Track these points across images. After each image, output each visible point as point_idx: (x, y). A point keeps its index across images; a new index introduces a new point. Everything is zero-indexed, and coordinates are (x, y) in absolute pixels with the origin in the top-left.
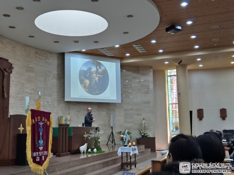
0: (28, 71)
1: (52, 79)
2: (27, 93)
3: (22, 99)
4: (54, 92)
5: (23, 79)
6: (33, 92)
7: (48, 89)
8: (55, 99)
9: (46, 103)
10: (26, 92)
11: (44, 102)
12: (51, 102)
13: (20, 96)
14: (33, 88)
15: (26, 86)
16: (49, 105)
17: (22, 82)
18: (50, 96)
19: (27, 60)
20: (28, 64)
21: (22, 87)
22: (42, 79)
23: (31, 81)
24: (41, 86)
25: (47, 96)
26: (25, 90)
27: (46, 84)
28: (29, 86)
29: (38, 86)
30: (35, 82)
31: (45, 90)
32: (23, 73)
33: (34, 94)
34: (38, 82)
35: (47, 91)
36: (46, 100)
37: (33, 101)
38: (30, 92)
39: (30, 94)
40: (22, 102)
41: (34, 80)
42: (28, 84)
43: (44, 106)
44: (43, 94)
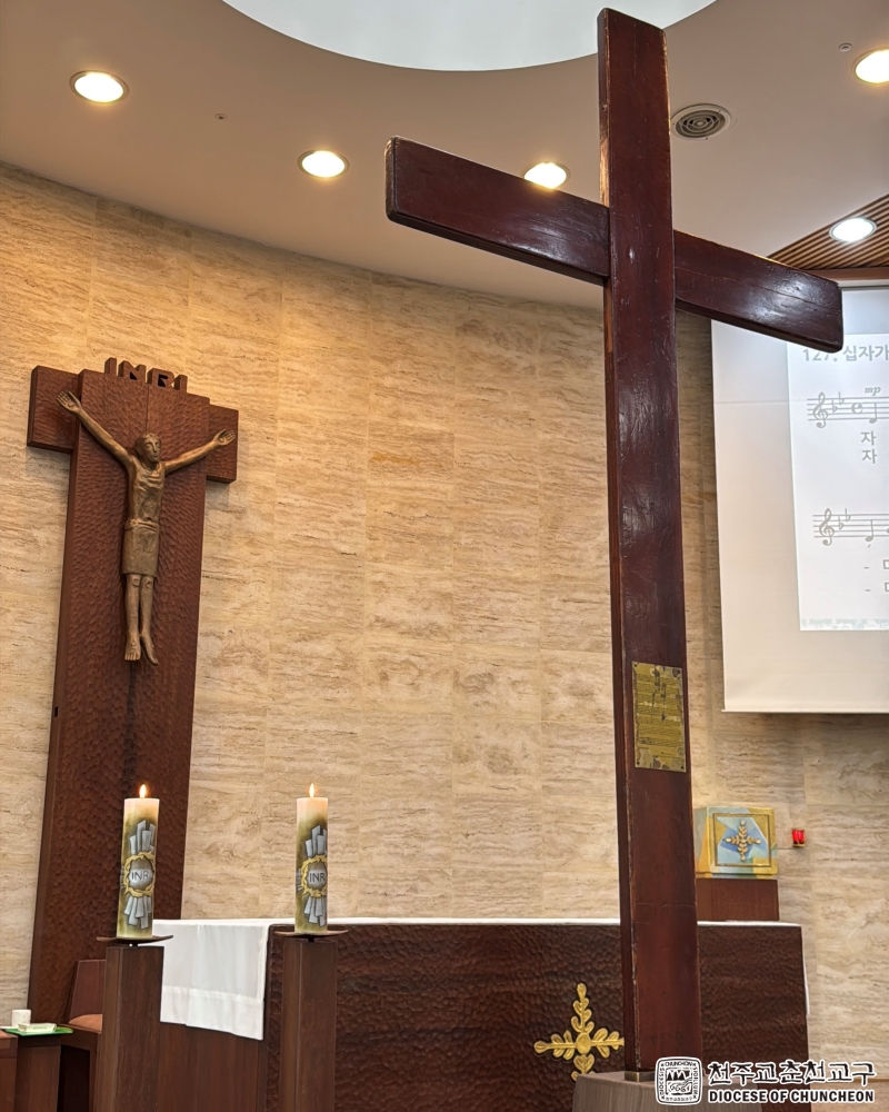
0: (395, 459)
2: (389, 625)
3: (337, 673)
5: (347, 523)
6: (442, 619)
9: (564, 701)
10: (377, 620)
11: (548, 696)
13: (324, 648)
14: (447, 586)
15: (379, 577)
17: (344, 548)
19: (388, 382)
20: (396, 415)
21: (337, 584)
22: (529, 517)
23: (426, 537)
24: (518, 574)
25: (572, 646)
26: (372, 608)
27: (566, 554)
28: (405, 570)
29: (489, 570)
30: (465, 539)
31: (555, 602)
32: (350, 483)
33: (458, 637)
34: (488, 538)
35: (571, 607)
36: (567, 677)
37: (446, 687)
38: (418, 617)
39: (416, 632)
40: (343, 695)
41: (447, 530)
42: (395, 557)
43: (546, 727)
44: (535, 630)
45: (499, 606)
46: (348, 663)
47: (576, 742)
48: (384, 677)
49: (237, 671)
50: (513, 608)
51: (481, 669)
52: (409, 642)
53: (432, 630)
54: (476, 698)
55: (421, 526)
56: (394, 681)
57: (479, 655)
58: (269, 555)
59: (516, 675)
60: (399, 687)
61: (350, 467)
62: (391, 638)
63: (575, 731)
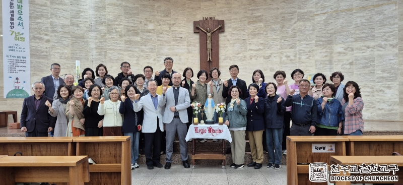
0: (252, 22)
1: (296, 22)
2: (251, 50)
4: (299, 40)
5: (244, 34)
6: (261, 47)
7: (288, 39)
8: (301, 50)
9: (284, 58)
11: (281, 58)
12: (295, 56)
13: (241, 55)
14: (262, 42)
15: (250, 42)
16: (291, 60)
17: (244, 39)
18: (291, 48)
19: (251, 8)
20: (252, 14)
21: (243, 45)
22: (278, 26)
23: (258, 34)
24: (275, 37)
25: (286, 48)
26: (249, 47)
27: (285, 32)
28: (255, 40)
29: (270, 38)
30: (265, 33)
31: (283, 41)
32: (244, 27)
33: (264, 50)
34: (270, 32)
35: (286, 42)
36: (285, 54)
37: (262, 58)
38: (257, 48)
39: (257, 50)
40: (244, 62)
41: (262, 32)
42: (252, 38)
43: (281, 63)
44: (279, 47)
45: (272, 44)
46: (245, 57)
47: (287, 65)
48: (251, 58)
49: (227, 61)
50: (274, 44)
51: (269, 55)
52: (255, 52)
53: (260, 50)
54: (268, 60)
55: (257, 32)
56: (253, 59)
57: (268, 52)
58: (231, 42)
59: (275, 55)
60: (254, 59)
61: (244, 25)
62: (252, 52)
63: (286, 63)
